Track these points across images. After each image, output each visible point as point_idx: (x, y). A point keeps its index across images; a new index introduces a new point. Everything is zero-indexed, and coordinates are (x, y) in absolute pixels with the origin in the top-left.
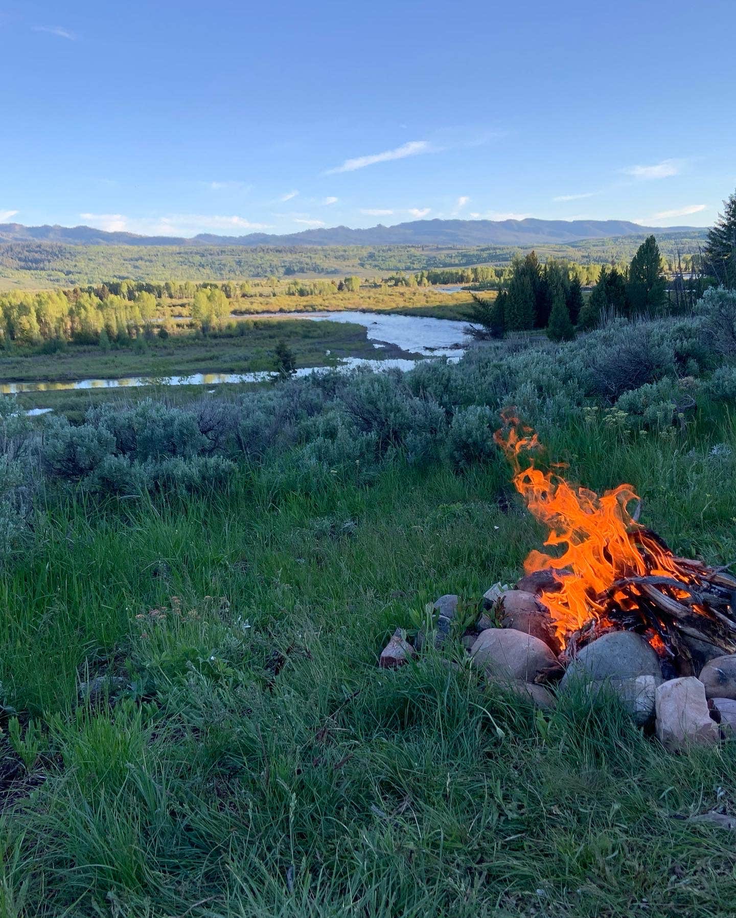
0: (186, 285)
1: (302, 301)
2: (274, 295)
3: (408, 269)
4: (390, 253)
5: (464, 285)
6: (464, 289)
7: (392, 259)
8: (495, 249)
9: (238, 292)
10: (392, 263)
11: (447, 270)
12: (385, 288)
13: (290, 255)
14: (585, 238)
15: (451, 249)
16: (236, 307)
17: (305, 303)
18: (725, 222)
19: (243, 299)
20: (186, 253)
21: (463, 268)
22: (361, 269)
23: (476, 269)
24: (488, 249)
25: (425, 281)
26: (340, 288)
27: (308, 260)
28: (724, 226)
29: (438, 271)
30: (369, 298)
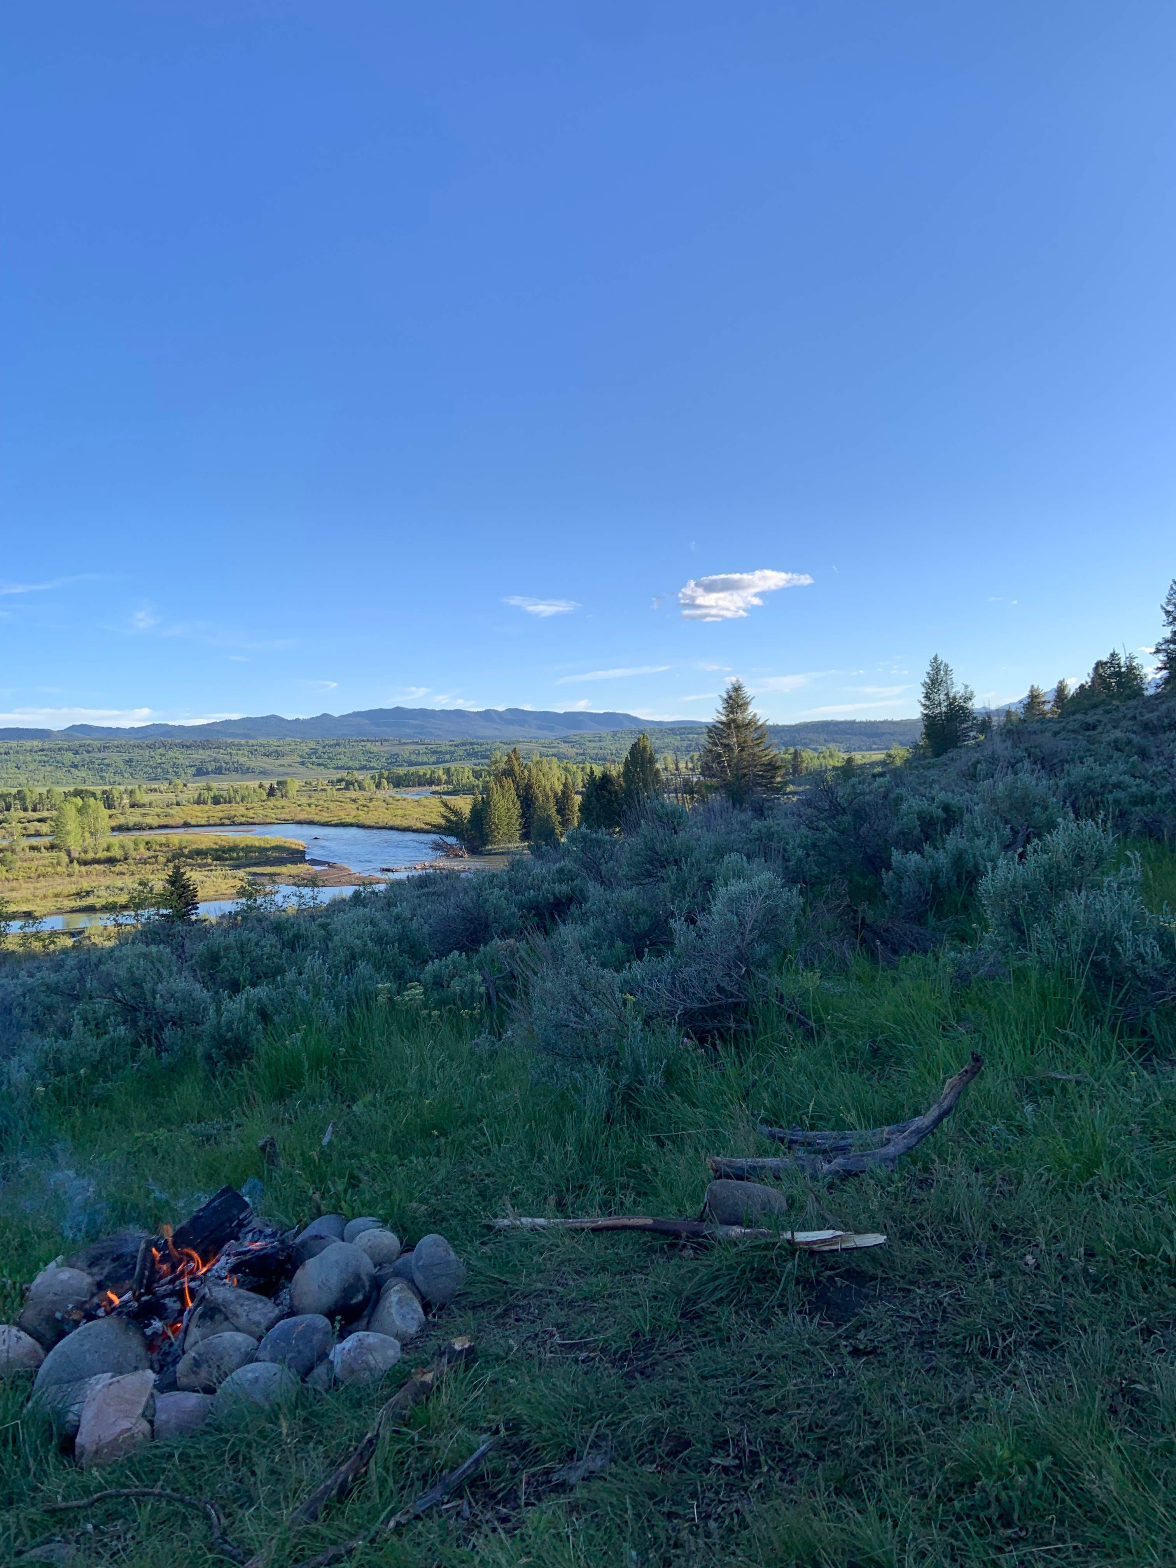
0: (48, 792)
1: (218, 812)
2: (178, 804)
3: (363, 768)
4: (339, 749)
5: (434, 788)
6: (434, 793)
7: (342, 756)
8: (472, 744)
9: (126, 801)
10: (344, 761)
11: (413, 769)
12: (332, 792)
13: (201, 751)
14: (581, 732)
15: (417, 743)
16: (122, 820)
17: (221, 815)
18: (724, 719)
19: (132, 810)
20: (50, 750)
21: (432, 767)
22: (303, 769)
23: (449, 769)
24: (463, 744)
25: (385, 782)
26: (271, 792)
27: (227, 758)
28: (722, 723)
29: (401, 771)
30: (309, 805)
